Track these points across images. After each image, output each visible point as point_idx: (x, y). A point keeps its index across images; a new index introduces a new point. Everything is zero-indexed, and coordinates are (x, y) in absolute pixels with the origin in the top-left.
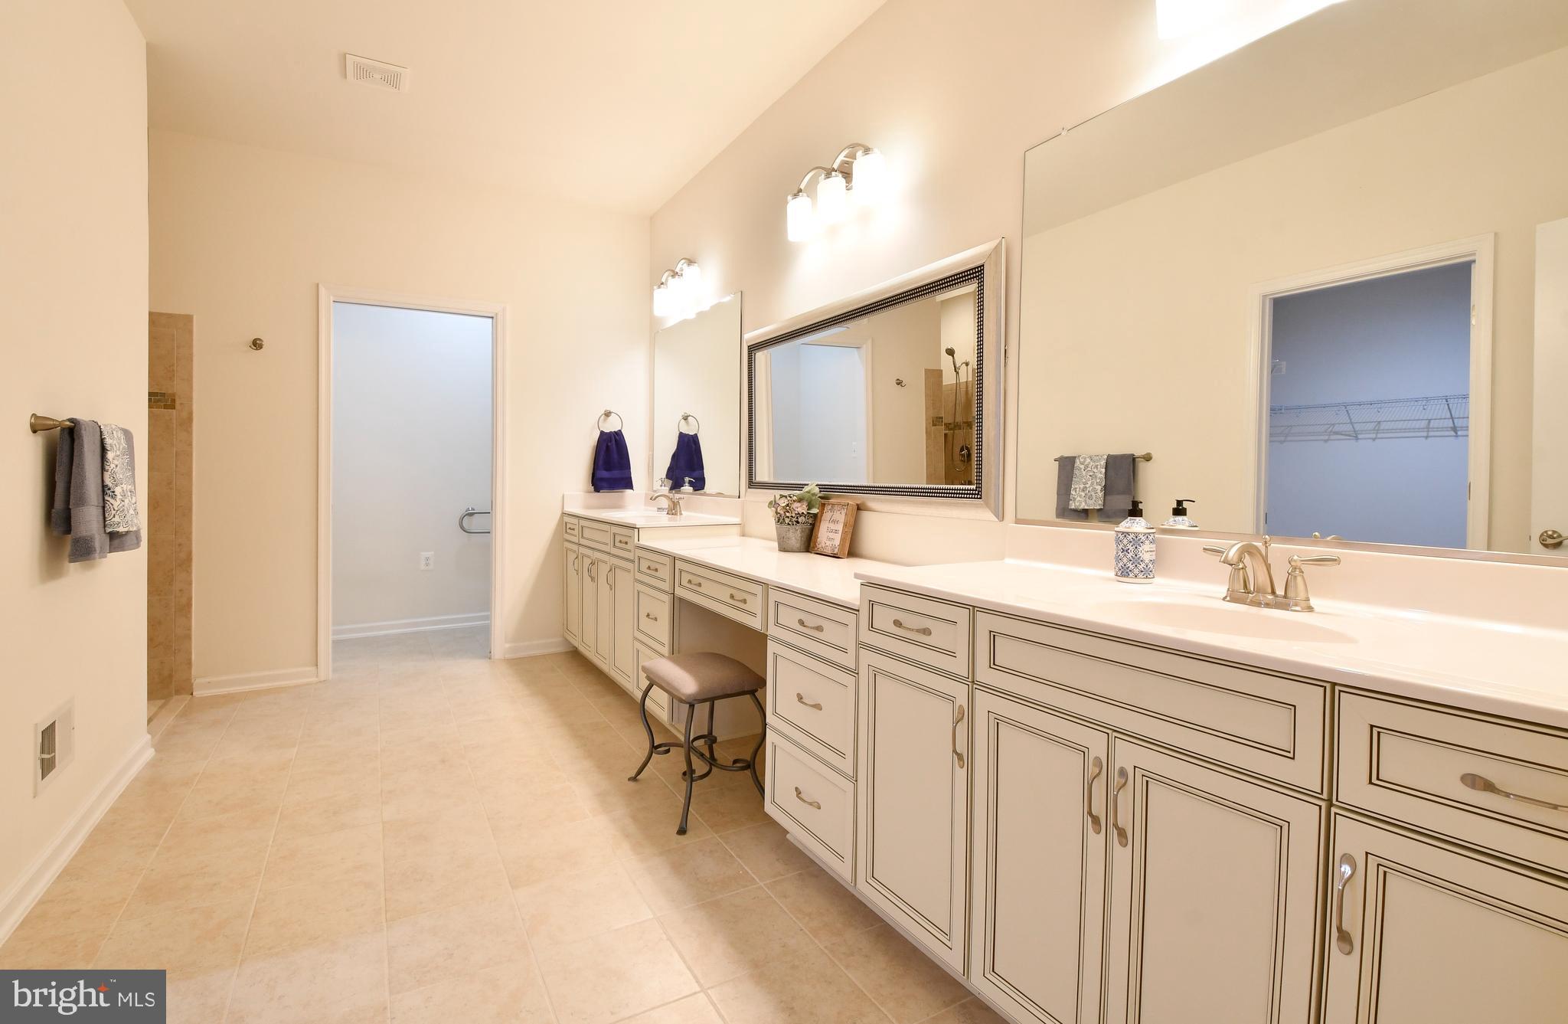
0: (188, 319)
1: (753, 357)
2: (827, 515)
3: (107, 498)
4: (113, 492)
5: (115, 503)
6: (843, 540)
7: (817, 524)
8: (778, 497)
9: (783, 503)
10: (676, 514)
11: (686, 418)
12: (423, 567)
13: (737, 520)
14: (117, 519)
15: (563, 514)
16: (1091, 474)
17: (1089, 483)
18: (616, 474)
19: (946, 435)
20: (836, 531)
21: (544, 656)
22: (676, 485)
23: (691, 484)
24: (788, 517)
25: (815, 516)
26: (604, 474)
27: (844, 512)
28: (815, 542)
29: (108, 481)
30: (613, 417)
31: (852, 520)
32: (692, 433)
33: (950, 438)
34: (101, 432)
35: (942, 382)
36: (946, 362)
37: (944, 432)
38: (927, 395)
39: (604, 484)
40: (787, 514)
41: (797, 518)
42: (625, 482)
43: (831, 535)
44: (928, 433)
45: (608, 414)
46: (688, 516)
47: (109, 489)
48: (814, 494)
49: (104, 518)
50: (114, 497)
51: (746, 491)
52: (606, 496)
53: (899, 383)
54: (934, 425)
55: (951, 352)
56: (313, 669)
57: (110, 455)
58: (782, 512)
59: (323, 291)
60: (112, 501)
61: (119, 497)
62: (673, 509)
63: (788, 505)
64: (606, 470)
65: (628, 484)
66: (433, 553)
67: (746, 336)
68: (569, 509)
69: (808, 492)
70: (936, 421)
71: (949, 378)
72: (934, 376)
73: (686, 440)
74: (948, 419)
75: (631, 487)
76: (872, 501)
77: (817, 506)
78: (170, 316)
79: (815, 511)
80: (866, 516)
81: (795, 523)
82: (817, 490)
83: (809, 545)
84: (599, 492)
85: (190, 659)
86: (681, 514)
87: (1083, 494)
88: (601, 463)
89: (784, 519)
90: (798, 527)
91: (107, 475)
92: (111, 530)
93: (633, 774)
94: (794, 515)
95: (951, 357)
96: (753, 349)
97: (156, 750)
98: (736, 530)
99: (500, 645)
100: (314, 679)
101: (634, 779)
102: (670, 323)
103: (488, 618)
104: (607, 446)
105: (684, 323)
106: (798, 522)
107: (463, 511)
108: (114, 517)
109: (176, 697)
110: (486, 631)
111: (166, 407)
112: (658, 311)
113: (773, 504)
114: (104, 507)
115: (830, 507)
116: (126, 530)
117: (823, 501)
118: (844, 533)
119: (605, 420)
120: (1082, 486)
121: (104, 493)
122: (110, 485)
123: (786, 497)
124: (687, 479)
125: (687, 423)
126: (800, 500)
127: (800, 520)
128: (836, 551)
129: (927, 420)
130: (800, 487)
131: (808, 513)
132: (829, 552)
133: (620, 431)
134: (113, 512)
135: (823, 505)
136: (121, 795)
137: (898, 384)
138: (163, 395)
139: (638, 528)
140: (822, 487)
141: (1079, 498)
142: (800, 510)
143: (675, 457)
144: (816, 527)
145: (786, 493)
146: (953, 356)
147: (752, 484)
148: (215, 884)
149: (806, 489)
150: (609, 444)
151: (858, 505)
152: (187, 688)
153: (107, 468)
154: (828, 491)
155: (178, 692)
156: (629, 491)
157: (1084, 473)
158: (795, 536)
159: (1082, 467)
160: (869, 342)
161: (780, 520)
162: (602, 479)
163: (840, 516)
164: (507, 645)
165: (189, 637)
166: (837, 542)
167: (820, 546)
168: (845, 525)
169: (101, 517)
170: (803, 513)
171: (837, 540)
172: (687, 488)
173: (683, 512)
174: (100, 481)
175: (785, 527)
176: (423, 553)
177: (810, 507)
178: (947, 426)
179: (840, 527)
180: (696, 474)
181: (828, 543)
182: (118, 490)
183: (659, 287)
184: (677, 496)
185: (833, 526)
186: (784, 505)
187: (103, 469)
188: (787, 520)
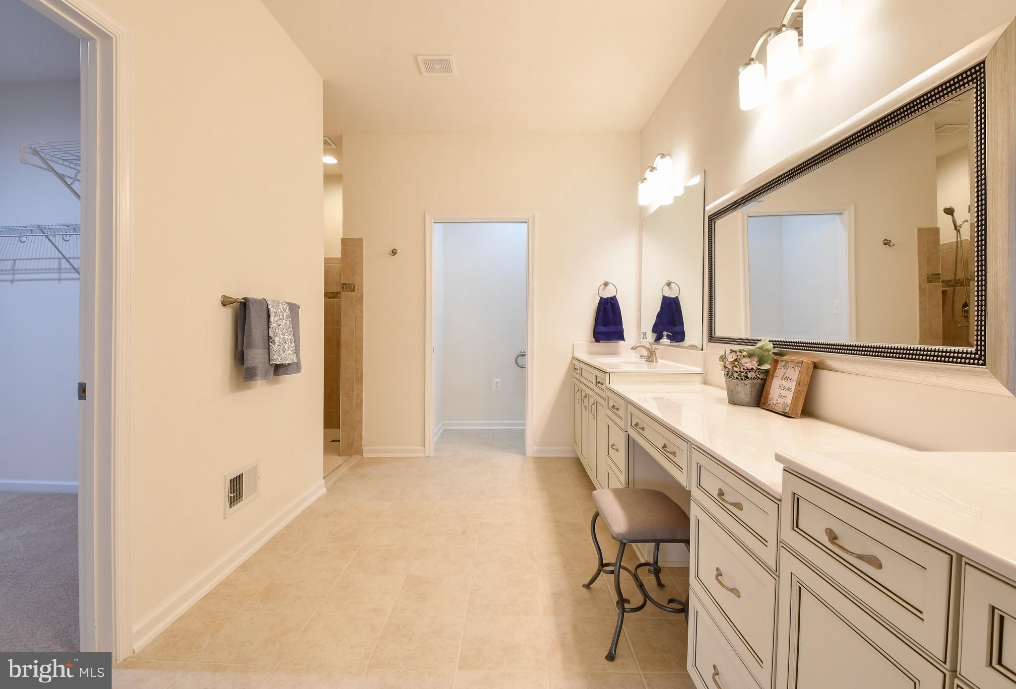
0: (360, 241)
1: (713, 225)
2: (780, 372)
3: (270, 344)
4: (274, 340)
5: (275, 347)
6: (795, 399)
7: (769, 380)
8: (728, 352)
9: (731, 358)
10: (652, 362)
11: (669, 284)
12: (494, 388)
13: (698, 369)
14: (275, 356)
15: (573, 357)
18: (611, 329)
19: (944, 292)
20: (789, 389)
21: (559, 459)
22: (658, 338)
23: (668, 337)
24: (736, 372)
25: (767, 372)
26: (602, 329)
27: (797, 370)
28: (767, 398)
29: (271, 334)
30: (610, 287)
31: (807, 379)
32: (673, 296)
33: (950, 294)
34: (267, 305)
35: (939, 239)
36: (944, 223)
37: (941, 289)
38: (920, 253)
39: (603, 337)
40: (735, 369)
41: (746, 373)
42: (619, 335)
43: (783, 393)
44: (921, 290)
45: (606, 284)
46: (662, 364)
47: (271, 339)
48: (767, 350)
49: (269, 356)
50: (274, 343)
51: (707, 344)
52: (603, 346)
53: (887, 243)
54: (929, 281)
55: (949, 211)
56: (422, 448)
57: (272, 319)
58: (730, 367)
59: (427, 216)
60: (273, 346)
61: (277, 343)
62: (651, 357)
63: (737, 359)
64: (604, 325)
65: (620, 336)
66: (500, 379)
67: (707, 208)
68: (577, 355)
69: (761, 348)
70: (932, 278)
71: (947, 236)
72: (930, 235)
73: (668, 302)
74: (949, 276)
75: (623, 340)
76: (831, 359)
77: (770, 362)
78: (353, 239)
79: (766, 367)
80: (824, 375)
81: (743, 378)
82: (771, 345)
83: (760, 400)
84: (599, 342)
85: (362, 435)
86: (657, 362)
88: (600, 321)
89: (732, 373)
90: (748, 382)
91: (270, 330)
92: (272, 363)
93: (587, 581)
94: (742, 370)
95: (950, 216)
96: (713, 218)
97: (327, 489)
98: (699, 378)
99: (531, 448)
100: (422, 455)
101: (588, 586)
102: (653, 209)
103: (524, 425)
104: (605, 309)
105: (661, 209)
106: (747, 377)
107: (518, 353)
108: (274, 355)
109: (355, 456)
110: (522, 434)
111: (351, 291)
112: (642, 201)
113: (723, 358)
114: (269, 349)
115: (783, 364)
116: (281, 363)
117: (776, 357)
118: (796, 391)
119: (604, 289)
121: (269, 341)
122: (272, 336)
123: (735, 352)
124: (665, 333)
125: (670, 288)
126: (750, 356)
127: (749, 375)
128: (787, 411)
129: (920, 277)
130: (753, 342)
131: (758, 369)
132: (780, 410)
133: (615, 296)
134: (274, 352)
135: (776, 362)
136: (296, 517)
137: (885, 244)
138: (349, 284)
139: (609, 373)
140: (776, 344)
142: (749, 366)
143: (659, 316)
144: (768, 383)
145: (737, 348)
146: (952, 215)
147: (712, 338)
148: (299, 598)
149: (759, 345)
150: (606, 307)
151: (814, 363)
152: (359, 451)
153: (270, 326)
154: (783, 348)
155: (356, 453)
156: (622, 342)
158: (745, 390)
160: (852, 207)
161: (729, 375)
162: (600, 333)
163: (794, 374)
164: (536, 448)
165: (361, 422)
166: (789, 400)
167: (771, 402)
168: (798, 384)
169: (267, 356)
170: (752, 369)
171: (789, 398)
172: (665, 341)
173: (658, 360)
174: (267, 334)
175: (734, 381)
176: (494, 379)
177: (760, 363)
178: (946, 283)
179: (793, 385)
180: (677, 329)
181: (780, 400)
182: (277, 339)
183: (642, 182)
184: (657, 347)
185: (785, 384)
186: (732, 360)
187: (269, 327)
188: (736, 375)
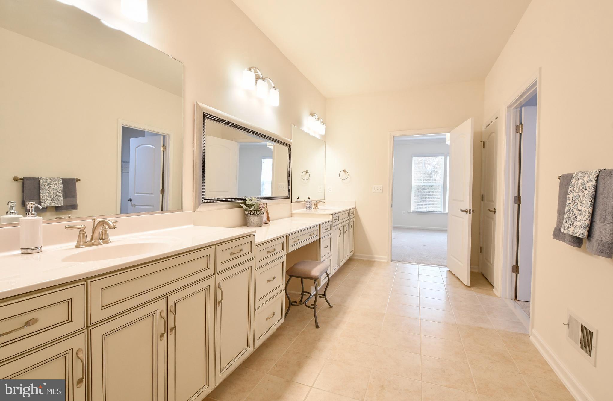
16: (53, 188)
17: (52, 193)
87: (50, 199)
120: (48, 194)
141: (47, 201)
157: (47, 187)
159: (46, 184)
